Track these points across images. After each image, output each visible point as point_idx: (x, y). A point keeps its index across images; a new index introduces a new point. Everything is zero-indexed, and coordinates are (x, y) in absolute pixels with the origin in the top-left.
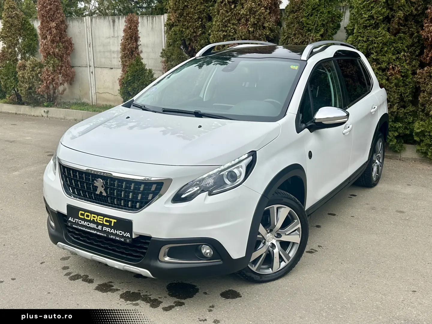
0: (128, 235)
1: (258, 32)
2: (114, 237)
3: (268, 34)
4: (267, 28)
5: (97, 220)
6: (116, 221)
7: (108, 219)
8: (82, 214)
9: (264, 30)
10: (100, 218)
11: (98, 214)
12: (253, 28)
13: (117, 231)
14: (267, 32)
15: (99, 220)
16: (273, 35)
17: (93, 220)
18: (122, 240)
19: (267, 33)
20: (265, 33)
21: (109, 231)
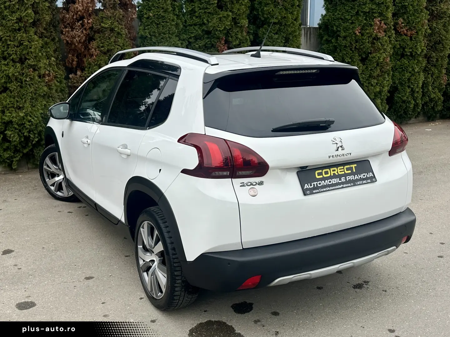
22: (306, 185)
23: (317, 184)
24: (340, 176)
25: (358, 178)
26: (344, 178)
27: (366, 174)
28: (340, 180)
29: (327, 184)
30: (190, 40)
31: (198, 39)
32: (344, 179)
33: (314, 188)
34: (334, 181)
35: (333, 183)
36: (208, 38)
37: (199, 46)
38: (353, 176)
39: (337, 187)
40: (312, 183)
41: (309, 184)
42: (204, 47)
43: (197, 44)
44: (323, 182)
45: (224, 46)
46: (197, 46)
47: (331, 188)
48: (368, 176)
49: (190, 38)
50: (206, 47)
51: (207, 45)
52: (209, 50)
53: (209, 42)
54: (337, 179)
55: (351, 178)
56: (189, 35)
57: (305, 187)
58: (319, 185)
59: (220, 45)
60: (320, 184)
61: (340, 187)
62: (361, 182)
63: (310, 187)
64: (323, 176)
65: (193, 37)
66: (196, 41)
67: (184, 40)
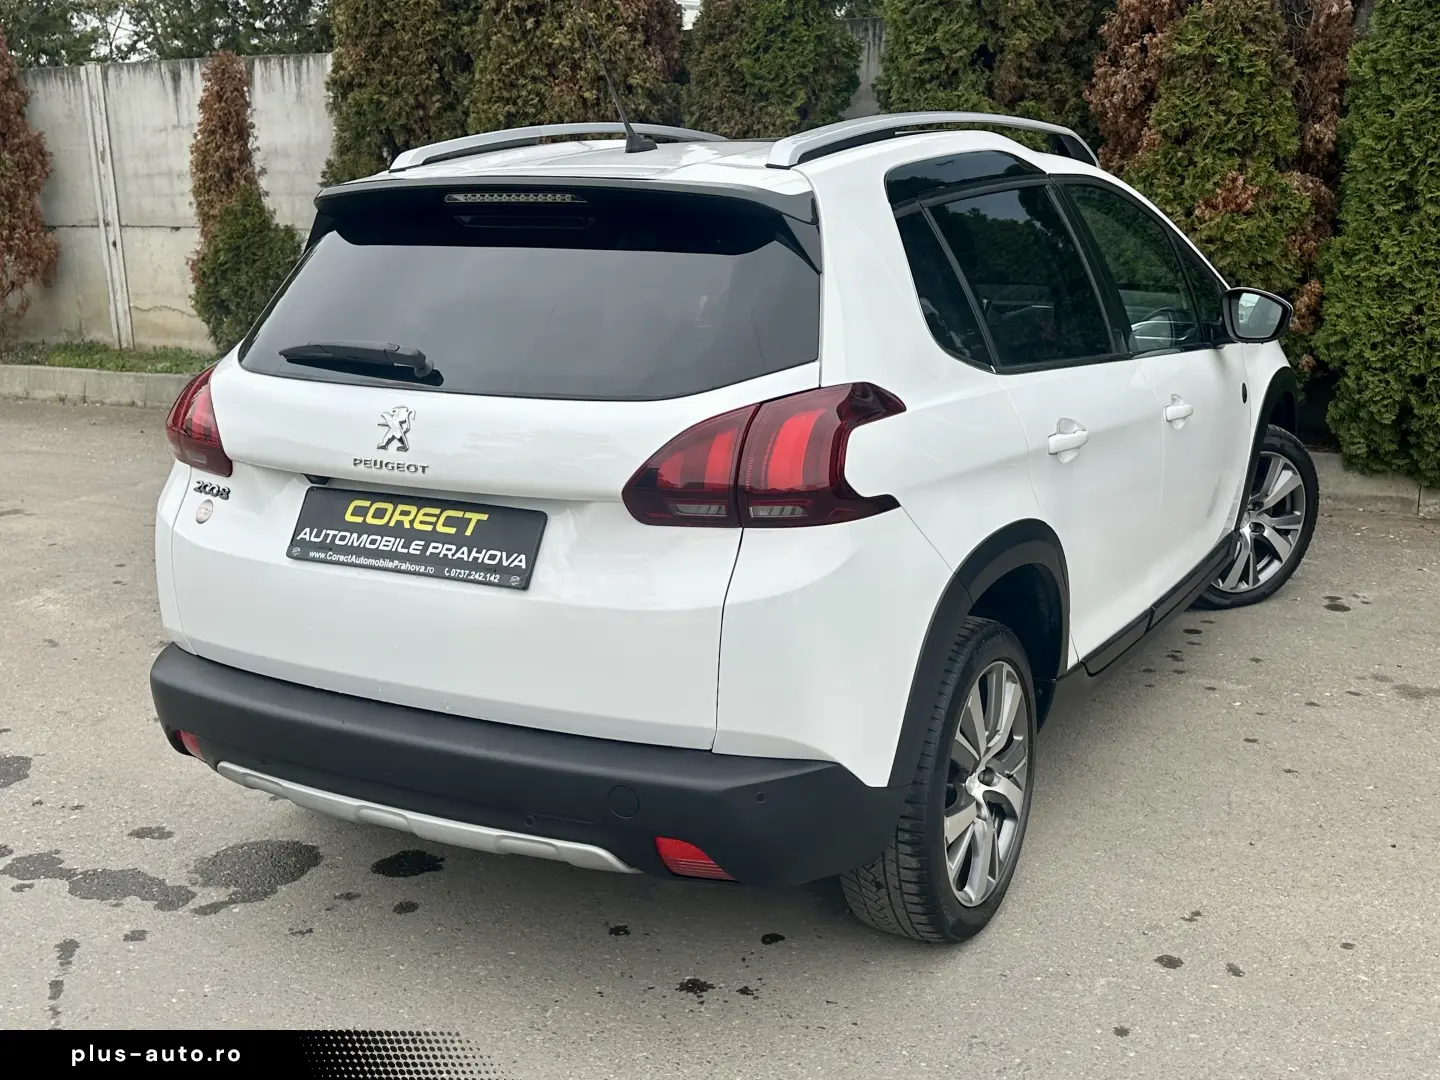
1: (610, 102)
3: (642, 108)
4: (640, 91)
9: (631, 96)
12: (594, 92)
14: (640, 101)
16: (658, 111)
19: (640, 105)
20: (633, 106)
22: (307, 530)
23: (335, 536)
24: (410, 535)
25: (466, 559)
26: (422, 543)
27: (504, 554)
28: (406, 546)
29: (362, 546)
32: (421, 548)
33: (322, 547)
34: (387, 543)
35: (381, 548)
38: (454, 548)
39: (381, 563)
40: (324, 531)
41: (316, 530)
44: (355, 535)
47: (362, 560)
48: (505, 564)
54: (398, 540)
55: (444, 552)
57: (302, 536)
58: (337, 542)
60: (343, 538)
61: (391, 565)
62: (463, 573)
63: (313, 539)
64: (364, 520)
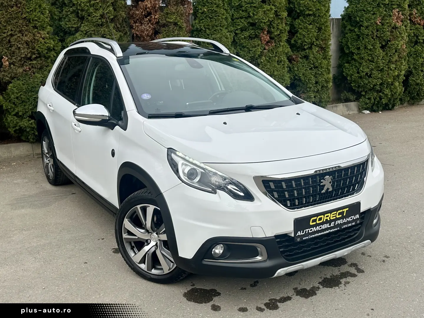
0: (358, 216)
2: (346, 226)
5: (330, 218)
6: (348, 209)
7: (341, 211)
8: (313, 221)
10: (333, 215)
11: (330, 212)
13: (348, 218)
15: (332, 217)
17: (327, 220)
18: (354, 224)
21: (341, 222)
30: (237, 32)
31: (243, 30)
36: (252, 29)
37: (245, 37)
42: (248, 38)
43: (243, 35)
45: (266, 36)
46: (243, 36)
49: (237, 30)
50: (250, 37)
51: (251, 36)
52: (253, 40)
53: (254, 33)
56: (236, 27)
59: (263, 35)
65: (240, 29)
66: (242, 32)
67: (231, 32)
